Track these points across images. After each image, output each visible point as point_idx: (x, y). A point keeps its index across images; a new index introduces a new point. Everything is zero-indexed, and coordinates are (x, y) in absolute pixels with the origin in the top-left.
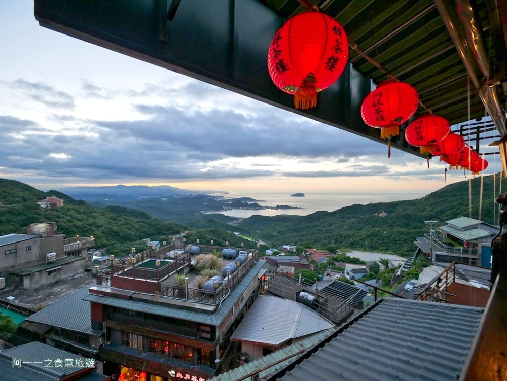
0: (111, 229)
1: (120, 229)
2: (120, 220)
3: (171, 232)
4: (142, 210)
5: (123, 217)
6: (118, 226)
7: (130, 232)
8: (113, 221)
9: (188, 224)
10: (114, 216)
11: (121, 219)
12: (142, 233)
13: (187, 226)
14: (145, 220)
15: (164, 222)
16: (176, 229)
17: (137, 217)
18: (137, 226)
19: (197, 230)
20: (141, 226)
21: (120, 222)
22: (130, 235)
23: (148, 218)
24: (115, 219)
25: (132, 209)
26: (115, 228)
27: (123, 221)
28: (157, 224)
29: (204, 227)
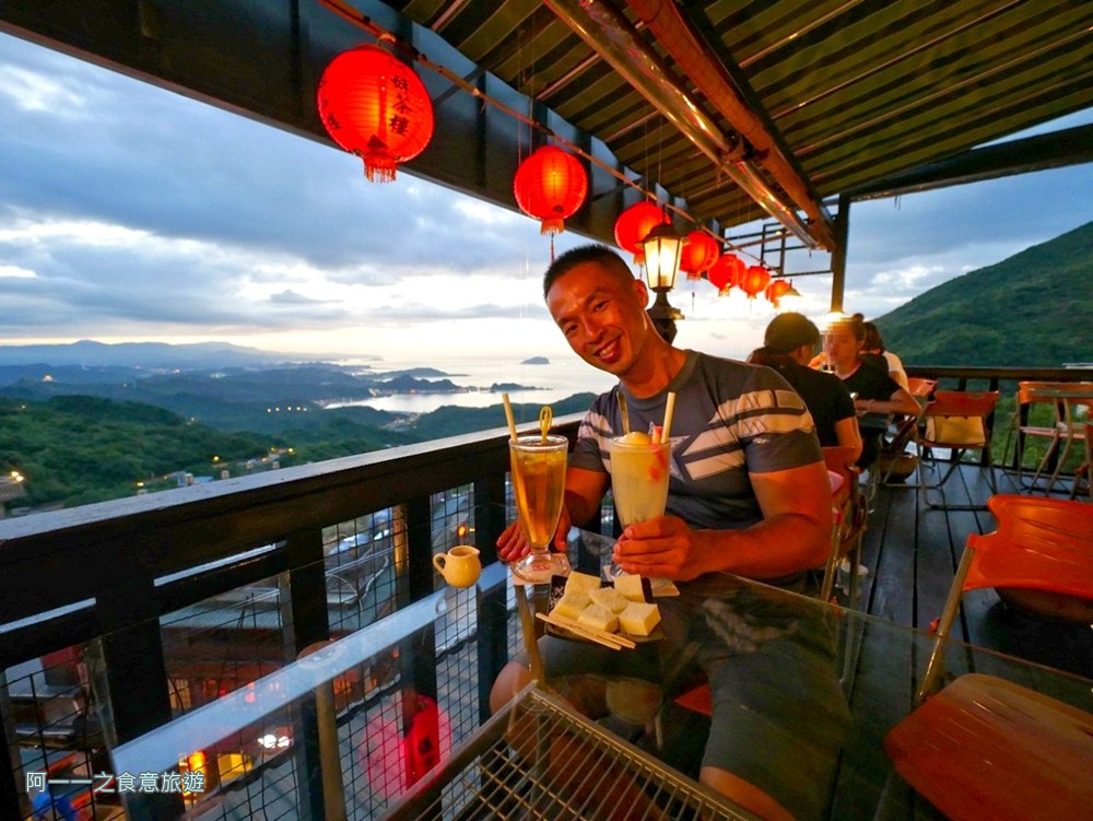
0: (72, 453)
1: (98, 453)
2: (97, 431)
3: (241, 452)
4: (158, 405)
5: (104, 422)
6: (91, 446)
7: (129, 458)
8: (76, 435)
9: (285, 432)
10: (78, 420)
11: (99, 427)
12: (162, 459)
13: (284, 438)
14: (170, 428)
15: (221, 430)
16: (256, 445)
17: (144, 420)
18: (147, 443)
19: (310, 445)
20: (159, 442)
21: (97, 437)
22: (130, 464)
23: (177, 421)
24: (78, 429)
25: (129, 402)
26: (84, 452)
27: (106, 433)
28: (204, 436)
29: (327, 436)
